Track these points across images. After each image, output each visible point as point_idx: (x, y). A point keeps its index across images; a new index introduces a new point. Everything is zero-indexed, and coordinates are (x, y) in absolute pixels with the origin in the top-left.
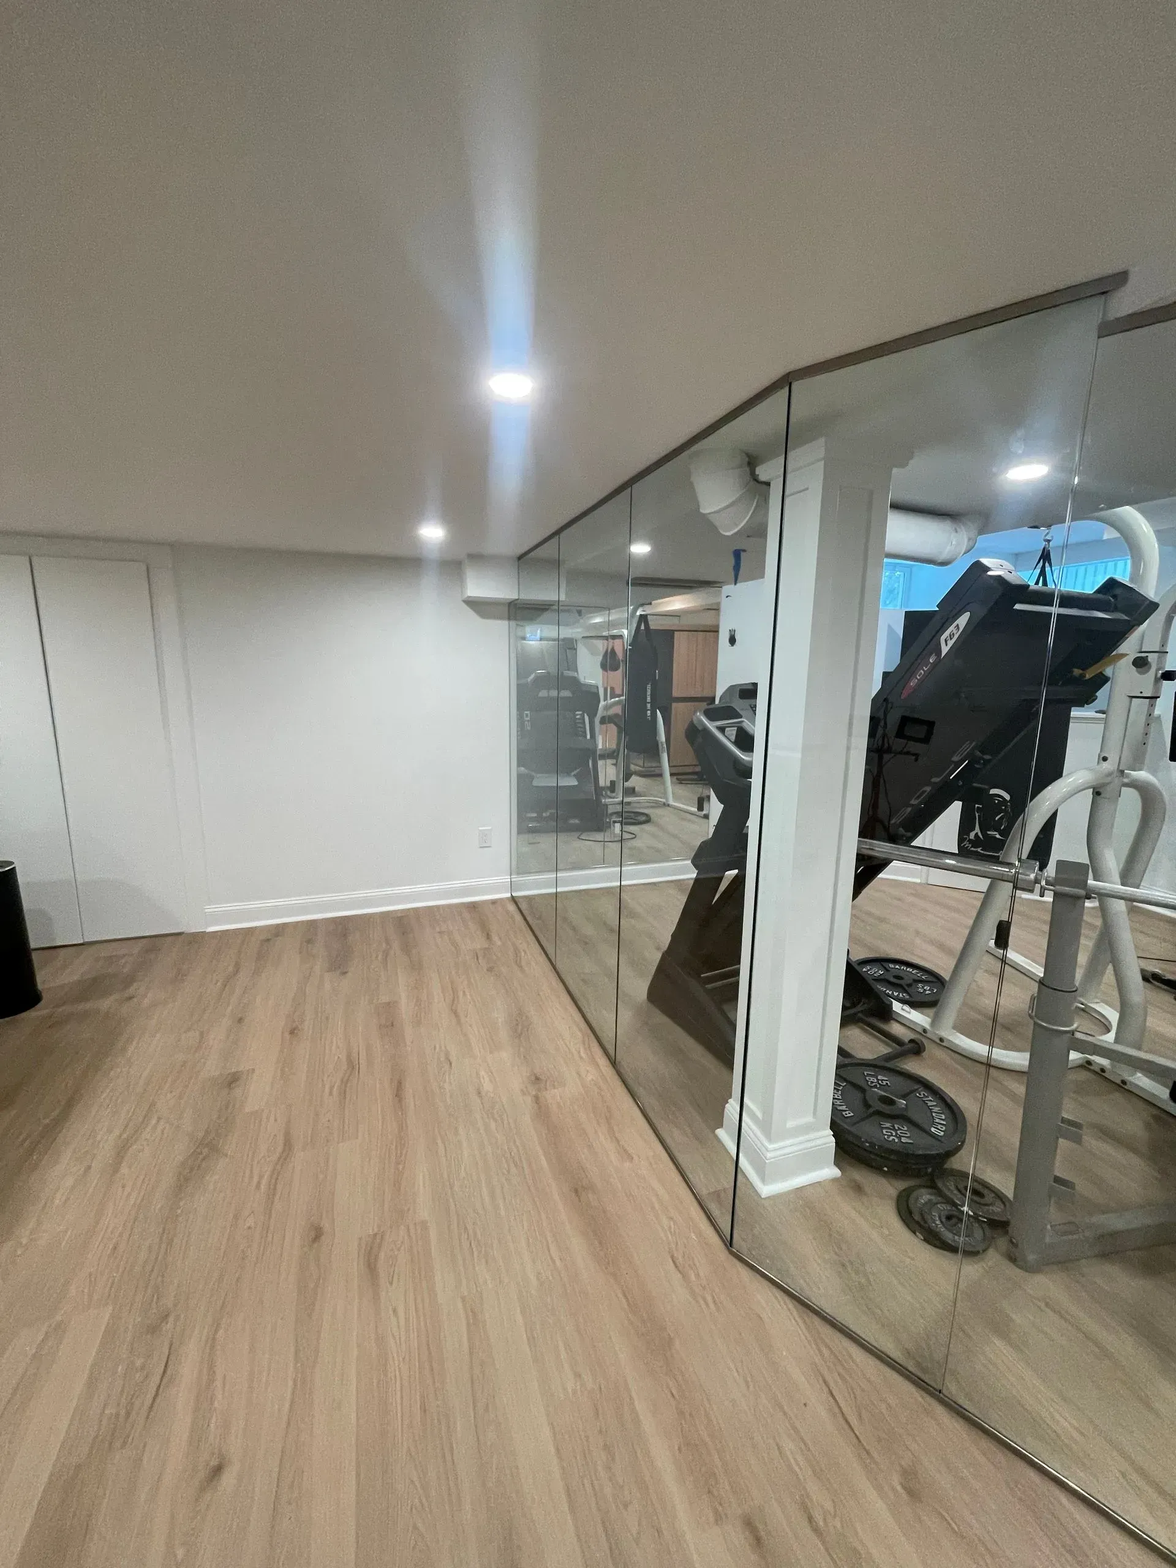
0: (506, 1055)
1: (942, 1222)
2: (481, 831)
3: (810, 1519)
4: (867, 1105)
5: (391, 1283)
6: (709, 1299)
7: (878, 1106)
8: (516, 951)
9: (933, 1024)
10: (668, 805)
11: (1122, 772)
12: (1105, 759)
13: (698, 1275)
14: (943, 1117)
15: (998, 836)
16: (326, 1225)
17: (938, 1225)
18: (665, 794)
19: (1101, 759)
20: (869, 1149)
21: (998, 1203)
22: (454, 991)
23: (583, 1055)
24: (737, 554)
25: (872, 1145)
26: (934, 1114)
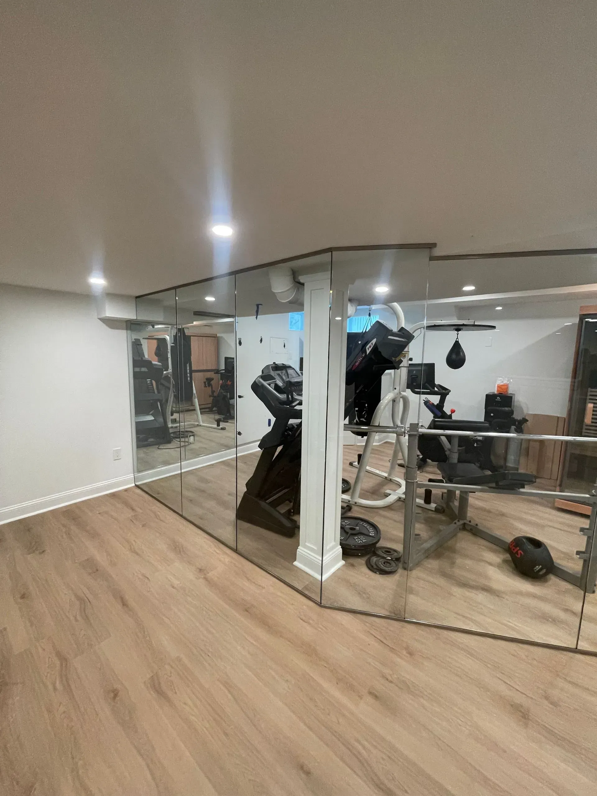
0: (177, 564)
1: (383, 565)
2: (114, 450)
3: (387, 680)
4: (347, 533)
5: (176, 693)
6: (321, 626)
7: (350, 532)
8: (155, 513)
9: (351, 498)
10: (200, 425)
11: (400, 393)
12: (395, 389)
13: (313, 620)
14: (371, 529)
15: (364, 420)
16: (117, 686)
17: (382, 567)
18: (198, 421)
19: (394, 389)
20: (354, 548)
21: (395, 553)
22: (128, 541)
23: (218, 551)
24: (258, 306)
25: (355, 546)
26: (368, 529)
